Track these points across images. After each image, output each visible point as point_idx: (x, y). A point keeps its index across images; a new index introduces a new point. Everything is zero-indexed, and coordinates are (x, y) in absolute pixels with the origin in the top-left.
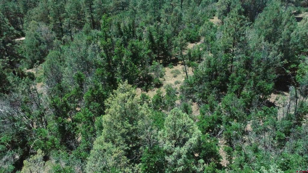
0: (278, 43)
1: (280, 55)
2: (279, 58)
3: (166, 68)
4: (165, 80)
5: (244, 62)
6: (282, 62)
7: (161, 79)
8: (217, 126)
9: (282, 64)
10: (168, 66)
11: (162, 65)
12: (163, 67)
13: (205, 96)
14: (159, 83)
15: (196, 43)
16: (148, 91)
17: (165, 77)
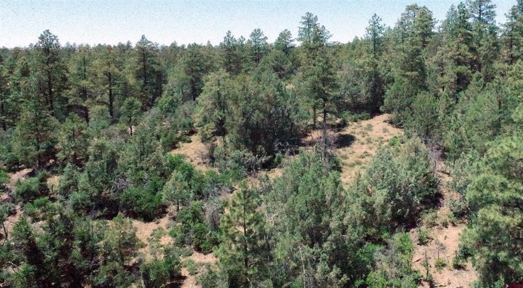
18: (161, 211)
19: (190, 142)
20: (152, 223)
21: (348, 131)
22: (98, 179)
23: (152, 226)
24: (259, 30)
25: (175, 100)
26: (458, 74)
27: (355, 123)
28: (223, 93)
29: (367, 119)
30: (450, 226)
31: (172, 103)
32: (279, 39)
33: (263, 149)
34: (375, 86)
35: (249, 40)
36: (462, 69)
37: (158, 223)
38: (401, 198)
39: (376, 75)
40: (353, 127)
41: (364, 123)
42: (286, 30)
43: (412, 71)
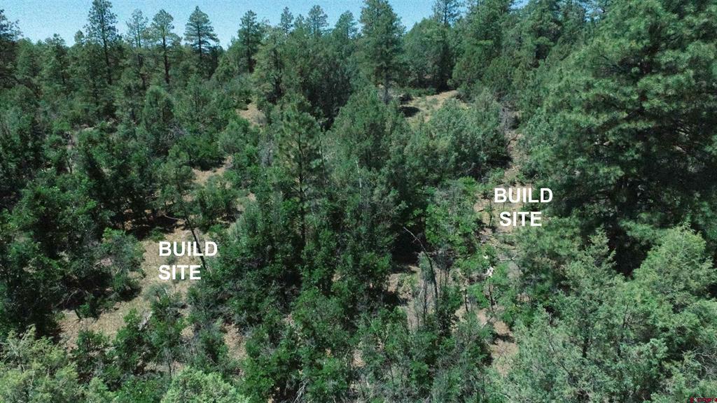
0: (384, 170)
1: (392, 194)
2: (391, 200)
3: (145, 243)
4: (145, 275)
5: (328, 215)
6: (398, 208)
7: (132, 275)
8: (291, 377)
9: (398, 210)
10: (149, 235)
11: (131, 237)
12: (136, 239)
13: (253, 304)
14: (130, 285)
15: (214, 169)
16: (100, 313)
17: (143, 267)
18: (219, 162)
19: (247, 109)
20: (208, 172)
21: (411, 104)
22: (155, 125)
23: (209, 173)
24: (318, 7)
25: (231, 70)
26: (538, 46)
27: (419, 98)
28: (279, 50)
29: (433, 94)
30: (518, 185)
31: (227, 73)
32: (340, 21)
33: (321, 111)
34: (443, 59)
35: (308, 19)
36: (543, 40)
37: (215, 171)
38: (466, 151)
39: (446, 48)
40: (417, 100)
41: (429, 98)
42: (348, 12)
43: (486, 40)
